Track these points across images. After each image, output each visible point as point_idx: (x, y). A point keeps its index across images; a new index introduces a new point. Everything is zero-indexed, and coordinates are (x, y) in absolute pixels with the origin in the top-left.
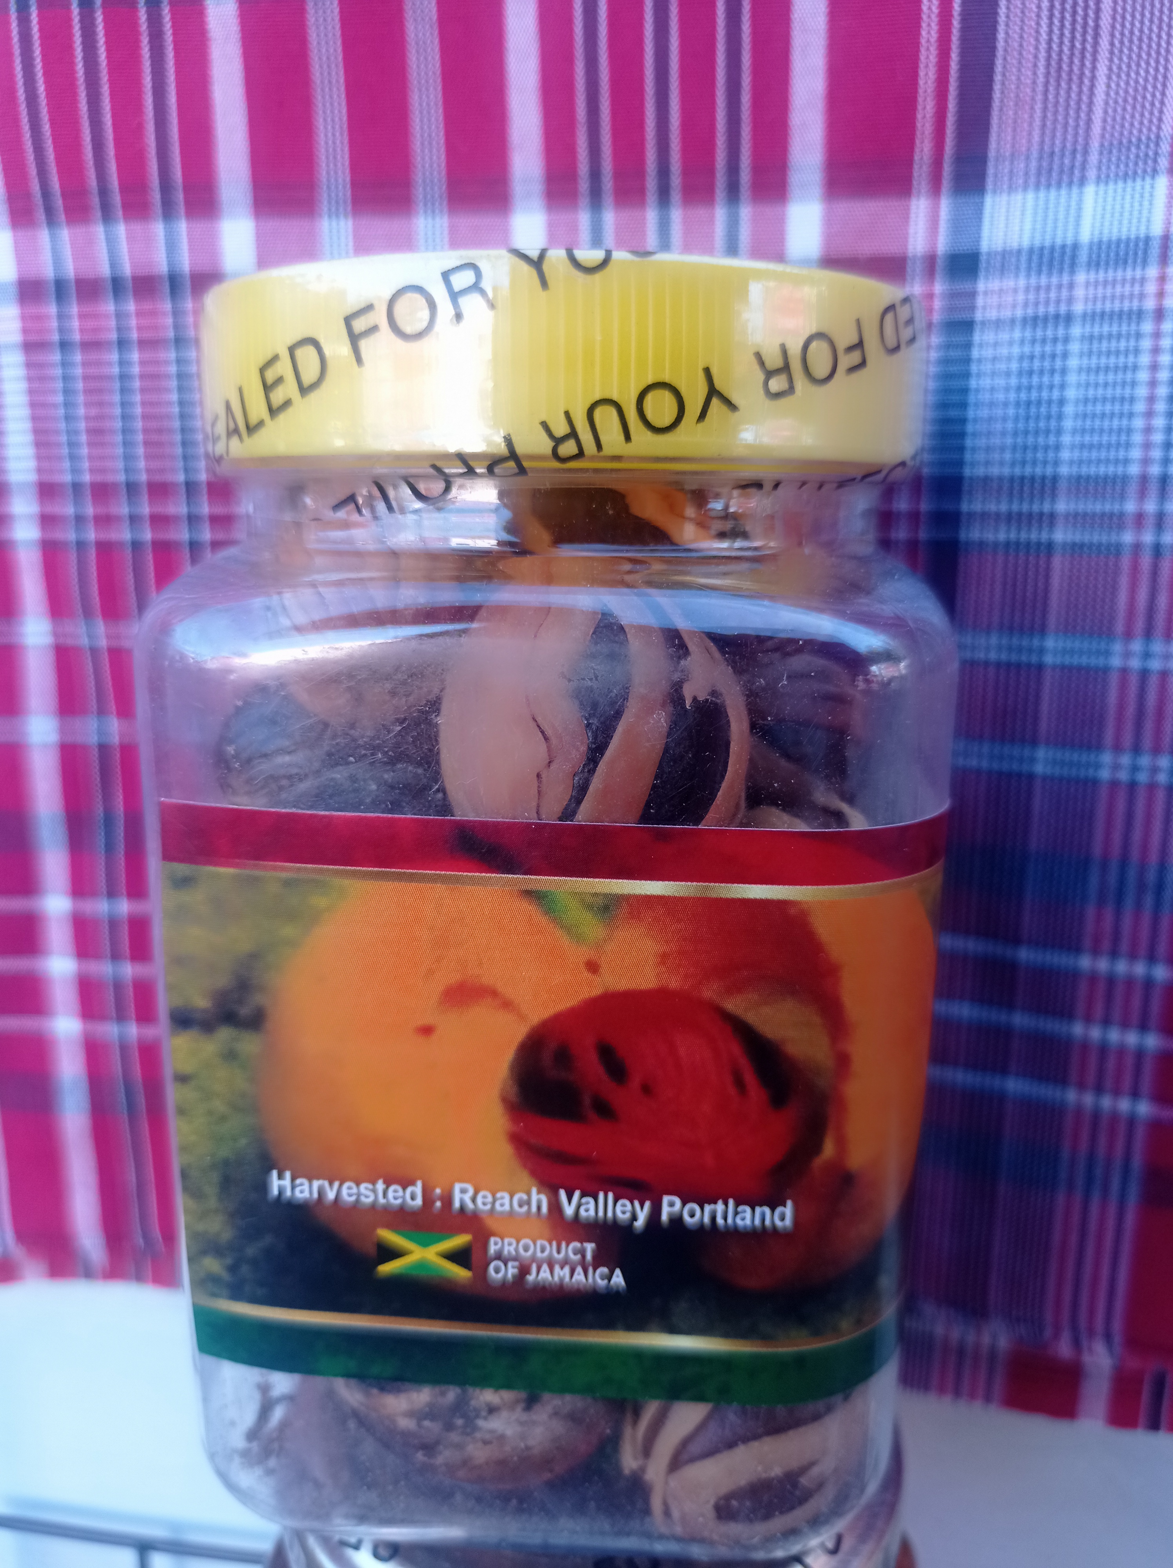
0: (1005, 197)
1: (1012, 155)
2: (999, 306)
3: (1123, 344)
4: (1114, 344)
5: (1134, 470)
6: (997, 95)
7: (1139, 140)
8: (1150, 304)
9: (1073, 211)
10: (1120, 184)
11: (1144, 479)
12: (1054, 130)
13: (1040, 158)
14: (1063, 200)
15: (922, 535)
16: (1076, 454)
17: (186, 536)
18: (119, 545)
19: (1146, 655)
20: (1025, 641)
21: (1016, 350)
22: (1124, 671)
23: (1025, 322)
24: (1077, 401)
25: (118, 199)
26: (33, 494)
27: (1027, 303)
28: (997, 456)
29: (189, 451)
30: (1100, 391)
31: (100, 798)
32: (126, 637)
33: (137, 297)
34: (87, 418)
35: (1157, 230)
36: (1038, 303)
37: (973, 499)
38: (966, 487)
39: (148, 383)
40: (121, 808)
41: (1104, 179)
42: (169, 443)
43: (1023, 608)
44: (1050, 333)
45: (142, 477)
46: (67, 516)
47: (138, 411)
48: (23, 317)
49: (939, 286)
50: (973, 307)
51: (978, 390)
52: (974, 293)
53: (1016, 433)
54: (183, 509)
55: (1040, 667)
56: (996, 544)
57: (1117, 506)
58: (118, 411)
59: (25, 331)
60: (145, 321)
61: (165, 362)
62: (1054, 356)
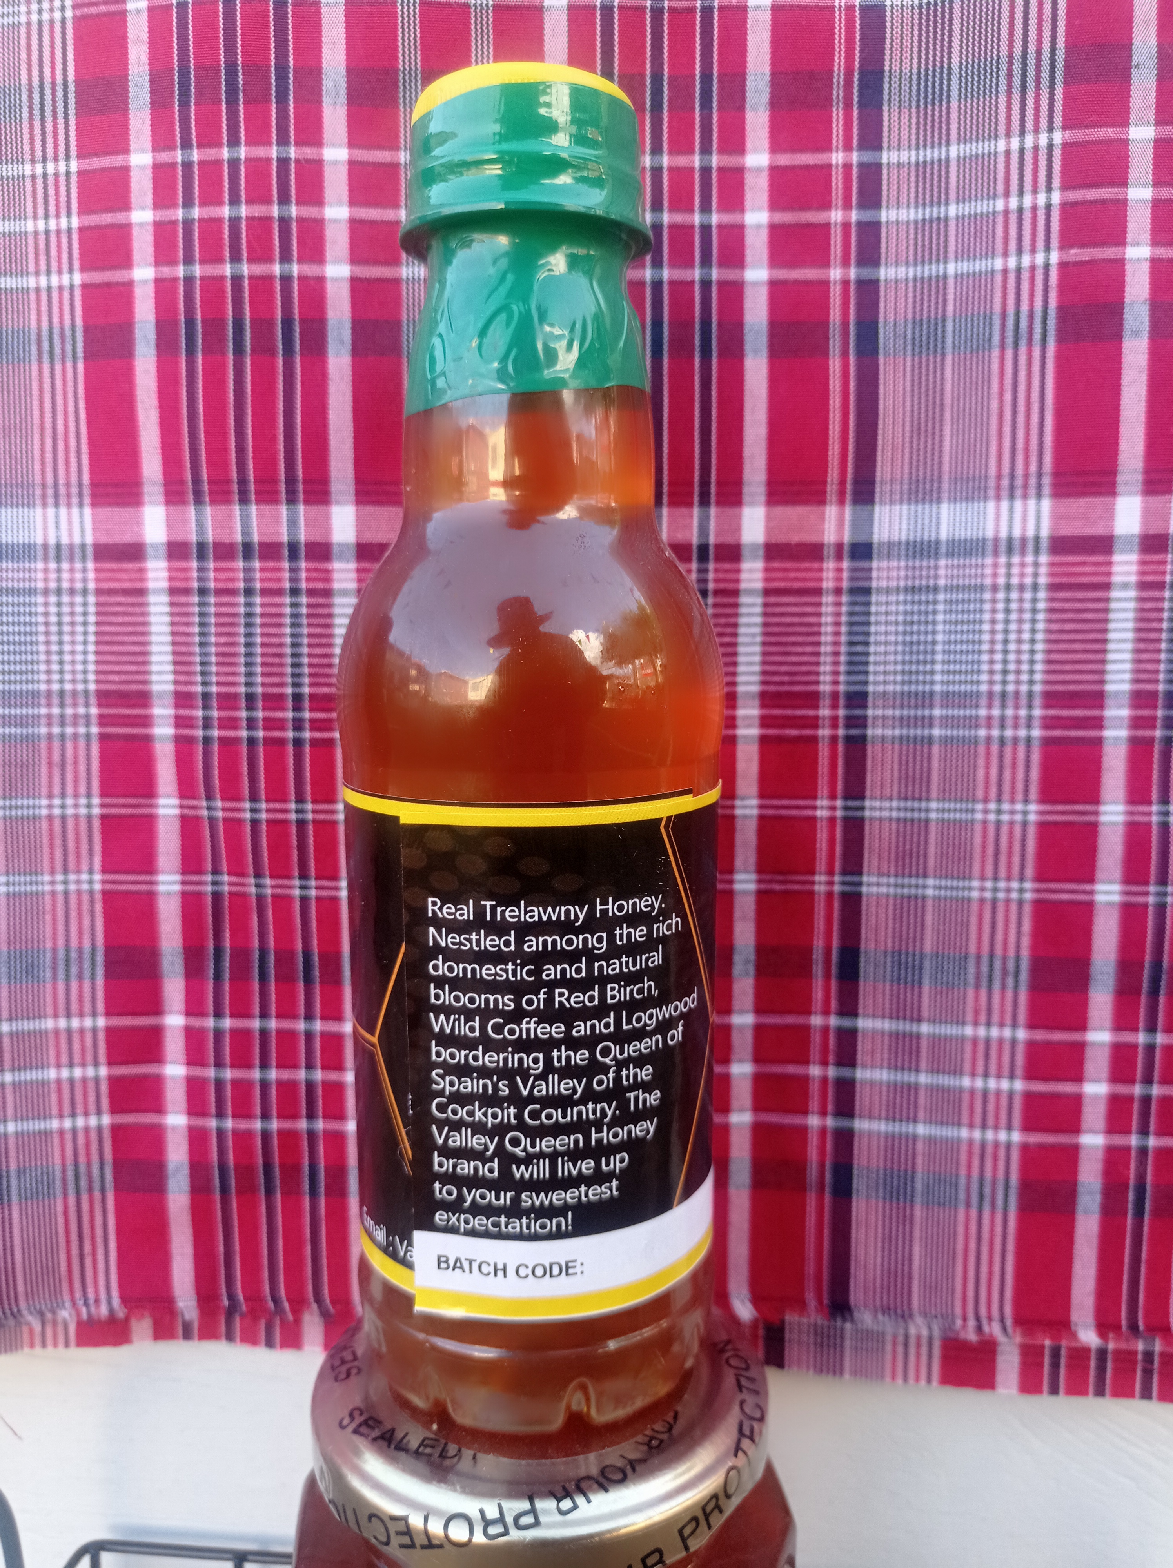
0: (888, 507)
1: (891, 480)
2: (888, 578)
3: (972, 606)
4: (966, 606)
5: (984, 688)
6: (880, 442)
7: (974, 477)
8: (988, 581)
9: (934, 520)
10: (964, 504)
11: (991, 694)
12: (918, 466)
13: (910, 484)
14: (927, 512)
15: (841, 732)
16: (945, 677)
17: (290, 734)
18: (237, 740)
19: (999, 812)
20: (916, 805)
21: (901, 608)
22: (985, 822)
23: (906, 590)
24: (944, 643)
25: (252, 487)
26: (170, 700)
27: (906, 577)
28: (891, 678)
29: (297, 671)
30: (959, 636)
31: (211, 936)
32: (239, 810)
33: (262, 558)
34: (217, 644)
35: (990, 534)
36: (914, 578)
37: (875, 707)
38: (870, 699)
39: (267, 620)
40: (227, 944)
41: (953, 500)
42: (282, 665)
43: (914, 781)
44: (923, 598)
45: (259, 690)
46: (197, 718)
47: (259, 640)
48: (170, 569)
49: (845, 564)
50: (870, 579)
51: (876, 634)
52: (870, 570)
53: (903, 662)
54: (290, 715)
55: (927, 821)
56: (893, 737)
57: (974, 712)
58: (242, 640)
59: (170, 579)
60: (269, 575)
61: (281, 605)
62: (927, 613)
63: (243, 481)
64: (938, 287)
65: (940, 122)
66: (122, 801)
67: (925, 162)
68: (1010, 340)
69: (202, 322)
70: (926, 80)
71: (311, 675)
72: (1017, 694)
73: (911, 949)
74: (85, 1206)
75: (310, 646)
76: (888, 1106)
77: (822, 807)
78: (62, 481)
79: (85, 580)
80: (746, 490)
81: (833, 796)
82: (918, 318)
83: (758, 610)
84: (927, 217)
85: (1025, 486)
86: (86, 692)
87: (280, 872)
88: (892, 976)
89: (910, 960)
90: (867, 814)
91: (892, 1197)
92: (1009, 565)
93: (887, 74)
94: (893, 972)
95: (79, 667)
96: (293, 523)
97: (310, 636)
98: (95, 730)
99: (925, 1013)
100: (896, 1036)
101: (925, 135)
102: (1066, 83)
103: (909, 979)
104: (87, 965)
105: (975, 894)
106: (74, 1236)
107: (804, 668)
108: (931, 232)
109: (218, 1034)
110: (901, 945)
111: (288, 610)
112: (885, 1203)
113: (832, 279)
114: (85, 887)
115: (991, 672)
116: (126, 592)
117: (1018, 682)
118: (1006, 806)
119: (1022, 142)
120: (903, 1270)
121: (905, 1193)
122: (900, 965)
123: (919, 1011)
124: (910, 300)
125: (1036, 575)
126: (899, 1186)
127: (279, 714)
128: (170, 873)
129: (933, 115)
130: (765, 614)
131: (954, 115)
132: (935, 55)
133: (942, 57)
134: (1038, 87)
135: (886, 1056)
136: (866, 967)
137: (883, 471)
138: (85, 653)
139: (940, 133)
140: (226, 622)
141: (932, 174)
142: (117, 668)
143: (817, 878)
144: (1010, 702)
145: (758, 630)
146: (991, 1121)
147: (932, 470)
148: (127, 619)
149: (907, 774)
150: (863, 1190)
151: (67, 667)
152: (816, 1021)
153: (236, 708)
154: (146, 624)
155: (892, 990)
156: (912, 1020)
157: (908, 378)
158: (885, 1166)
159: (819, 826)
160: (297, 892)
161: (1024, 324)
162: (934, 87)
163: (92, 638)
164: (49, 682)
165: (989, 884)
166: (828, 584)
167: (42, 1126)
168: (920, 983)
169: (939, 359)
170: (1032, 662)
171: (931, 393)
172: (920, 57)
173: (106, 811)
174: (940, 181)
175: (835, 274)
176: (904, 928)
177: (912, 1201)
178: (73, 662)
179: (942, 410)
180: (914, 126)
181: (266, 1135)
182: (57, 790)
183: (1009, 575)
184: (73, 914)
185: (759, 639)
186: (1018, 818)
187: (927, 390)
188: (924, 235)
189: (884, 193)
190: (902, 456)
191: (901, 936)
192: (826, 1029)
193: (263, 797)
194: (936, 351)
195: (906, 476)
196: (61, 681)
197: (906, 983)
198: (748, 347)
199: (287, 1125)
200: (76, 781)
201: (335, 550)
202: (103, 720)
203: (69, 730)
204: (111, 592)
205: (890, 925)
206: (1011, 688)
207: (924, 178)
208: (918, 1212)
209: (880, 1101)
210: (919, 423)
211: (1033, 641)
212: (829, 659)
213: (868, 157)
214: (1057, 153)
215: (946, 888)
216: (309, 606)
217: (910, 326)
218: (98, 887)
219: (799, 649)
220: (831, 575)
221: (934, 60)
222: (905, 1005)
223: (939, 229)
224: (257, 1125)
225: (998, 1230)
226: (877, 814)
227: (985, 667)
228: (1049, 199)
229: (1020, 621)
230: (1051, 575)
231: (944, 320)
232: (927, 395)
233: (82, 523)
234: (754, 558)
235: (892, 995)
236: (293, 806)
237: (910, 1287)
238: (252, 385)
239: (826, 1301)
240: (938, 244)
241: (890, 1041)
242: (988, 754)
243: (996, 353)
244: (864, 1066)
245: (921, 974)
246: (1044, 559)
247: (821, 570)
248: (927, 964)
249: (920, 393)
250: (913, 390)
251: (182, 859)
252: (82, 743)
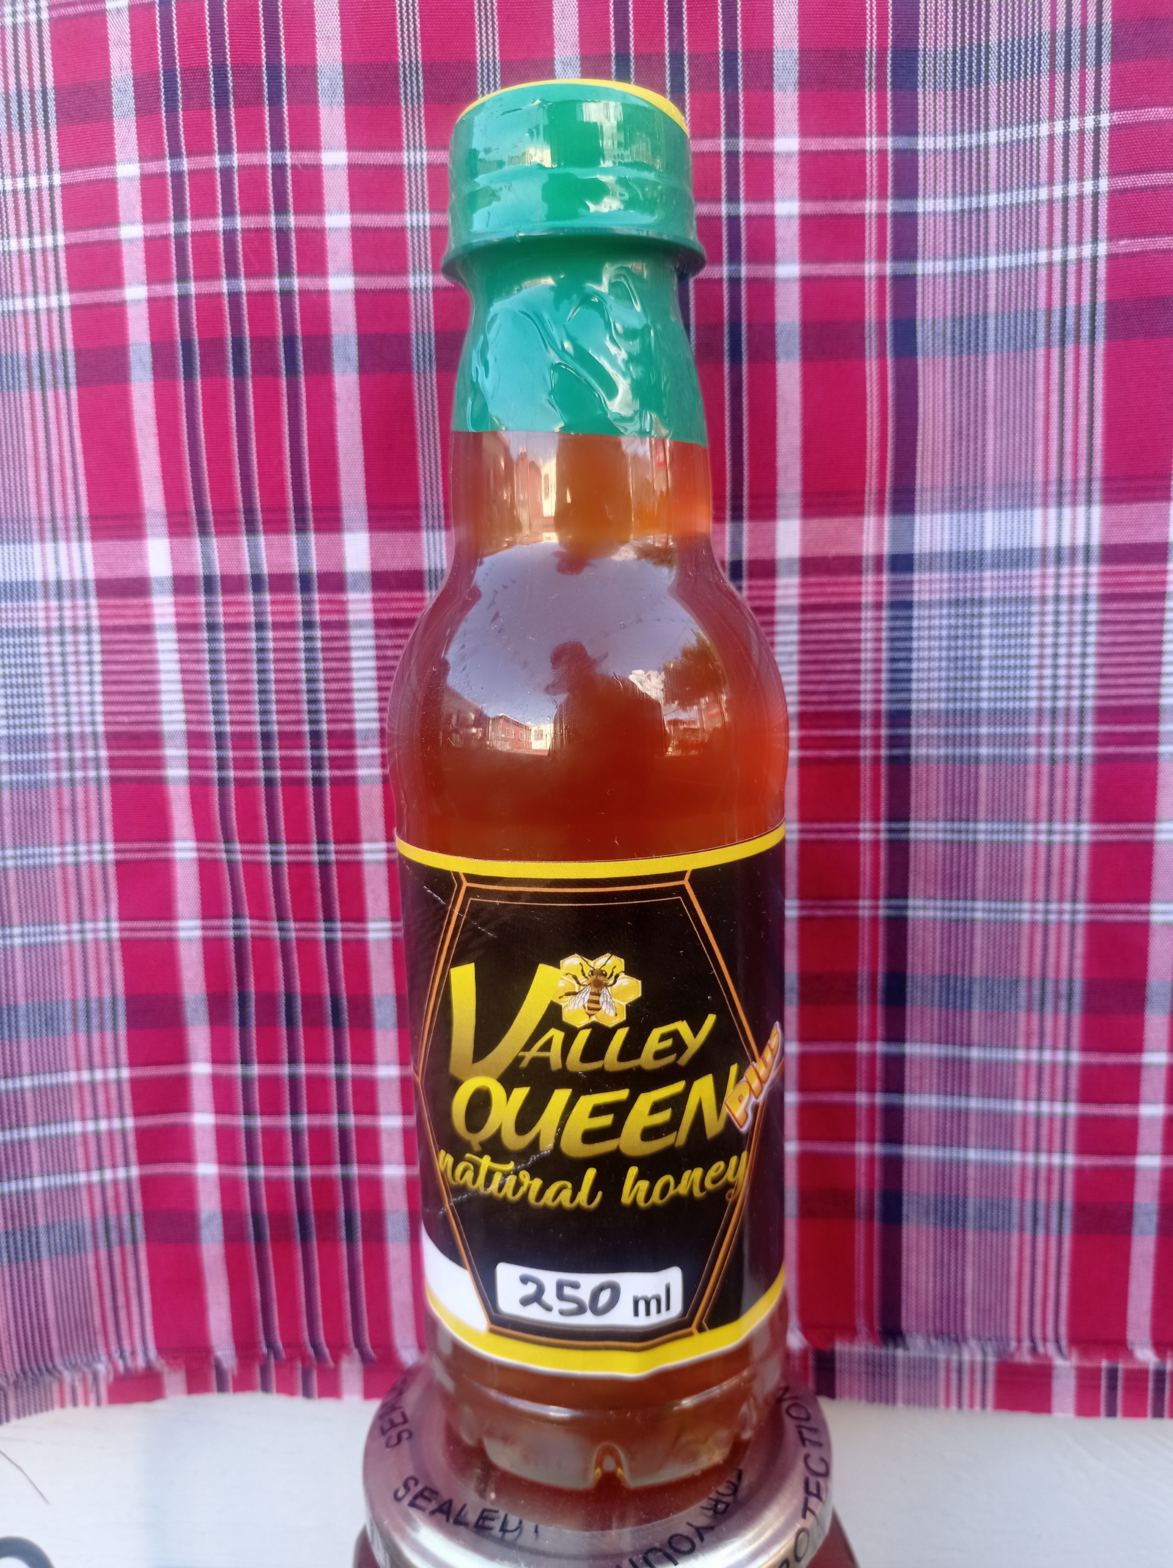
0: (929, 516)
1: (932, 488)
2: (930, 591)
3: (1019, 619)
4: (1013, 619)
5: (1033, 704)
6: (919, 448)
7: (1020, 484)
8: (1036, 593)
9: (978, 529)
10: (1009, 512)
11: (1040, 711)
12: (960, 472)
13: (952, 491)
14: (970, 521)
15: (884, 752)
16: (992, 694)
17: (309, 773)
18: (254, 781)
19: (1050, 832)
20: (963, 826)
21: (945, 622)
22: (1036, 843)
23: (950, 603)
24: (991, 658)
25: (259, 516)
26: (182, 741)
27: (950, 590)
28: (935, 695)
29: (314, 707)
30: (1006, 651)
31: (235, 981)
32: (259, 852)
33: (273, 590)
34: (229, 682)
35: (1037, 543)
36: (958, 590)
37: (919, 725)
38: (913, 717)
39: (281, 655)
40: (252, 989)
41: (997, 507)
42: (298, 702)
43: (961, 802)
44: (968, 611)
45: (275, 728)
46: (211, 758)
47: (272, 676)
48: (176, 604)
49: (885, 577)
50: (911, 592)
51: (919, 649)
52: (911, 582)
53: (948, 679)
54: (308, 753)
55: (975, 843)
56: (939, 757)
57: (1023, 730)
58: (255, 677)
59: (178, 615)
60: (281, 608)
61: (295, 639)
62: (972, 627)
63: (249, 511)
64: (978, 282)
65: (979, 105)
66: (137, 845)
67: (962, 149)
68: (1056, 338)
69: (200, 343)
70: (963, 60)
71: (328, 711)
72: (1068, 709)
73: (959, 974)
74: (117, 1259)
75: (326, 681)
76: (937, 1131)
77: (865, 830)
78: (59, 514)
79: (88, 617)
80: (781, 502)
81: (876, 819)
82: (958, 315)
83: (795, 627)
84: (966, 207)
85: (1074, 493)
86: (95, 734)
87: (304, 915)
88: (940, 1001)
89: (959, 984)
90: (912, 836)
91: (943, 1222)
92: (1058, 576)
93: (921, 53)
94: (941, 997)
95: (86, 709)
96: (304, 552)
97: (326, 670)
98: (105, 773)
99: (975, 1038)
100: (945, 1061)
101: (962, 120)
102: (1114, 61)
103: (958, 1004)
104: (108, 1015)
105: (1026, 917)
106: (107, 1290)
107: (844, 687)
108: (970, 224)
109: (247, 1082)
110: (949, 970)
111: (302, 645)
112: (936, 1228)
113: (867, 274)
114: (102, 935)
115: (1041, 688)
116: (131, 629)
117: (1068, 698)
118: (1057, 826)
119: (1067, 125)
120: (956, 1295)
121: (957, 1218)
122: (948, 989)
123: (969, 1035)
124: (949, 296)
125: (1086, 585)
126: (950, 1212)
127: (297, 753)
128: (190, 918)
129: (970, 98)
130: (802, 632)
131: (993, 98)
132: (971, 32)
133: (979, 34)
134: (1083, 66)
135: (935, 1081)
136: (914, 994)
137: (923, 478)
138: (92, 693)
139: (978, 117)
140: (239, 658)
141: (970, 161)
142: (125, 708)
143: (861, 903)
144: (1061, 719)
145: (795, 648)
146: (1044, 1144)
147: (975, 476)
148: (134, 657)
149: (953, 795)
150: (913, 1216)
151: (74, 709)
152: (862, 1047)
153: (252, 748)
154: (154, 662)
155: (940, 1016)
156: (961, 1045)
157: (948, 380)
158: (936, 1191)
159: (862, 849)
160: (322, 935)
161: (1071, 320)
162: (971, 67)
163: (98, 678)
164: (55, 725)
165: (1040, 906)
166: (867, 598)
167: (70, 1181)
168: (970, 1007)
169: (980, 359)
170: (1083, 677)
171: (972, 395)
172: (955, 35)
173: (120, 856)
174: (979, 169)
175: (870, 268)
176: (953, 952)
177: (964, 1226)
178: (80, 704)
179: (985, 413)
180: (950, 110)
181: (299, 1183)
182: (69, 836)
183: (1058, 586)
184: (92, 963)
185: (796, 658)
186: (1071, 838)
187: (969, 392)
188: (962, 227)
189: (921, 182)
190: (943, 463)
191: (949, 961)
192: (872, 1056)
193: (284, 839)
194: (977, 350)
195: (947, 483)
196: (68, 724)
197: (955, 1007)
198: (780, 350)
199: (321, 1171)
200: (88, 826)
201: (349, 580)
202: (113, 763)
203: (79, 774)
204: (116, 629)
205: (938, 950)
206: (1061, 704)
207: (962, 165)
208: (970, 1237)
209: (930, 1126)
210: (961, 427)
211: (1084, 655)
212: (870, 677)
213: (903, 142)
214: (1105, 136)
215: (996, 911)
216: (324, 639)
217: (949, 324)
218: (115, 935)
219: (839, 667)
220: (870, 588)
221: (971, 38)
222: (954, 1030)
223: (978, 220)
224: (290, 1172)
225: (1053, 1252)
226: (922, 836)
227: (1034, 683)
228: (1096, 186)
229: (1071, 634)
230: (1103, 585)
231: (985, 317)
232: (969, 398)
233: (82, 557)
234: (790, 573)
235: (940, 1020)
236: (315, 847)
237: (963, 1311)
238: (255, 408)
239: (877, 1327)
240: (978, 237)
241: (939, 1066)
242: (1038, 773)
243: (1041, 351)
244: (912, 1092)
245: (970, 998)
246: (1094, 568)
247: (860, 583)
248: (976, 988)
249: (961, 395)
250: (953, 393)
251: (202, 904)
252: (93, 786)
